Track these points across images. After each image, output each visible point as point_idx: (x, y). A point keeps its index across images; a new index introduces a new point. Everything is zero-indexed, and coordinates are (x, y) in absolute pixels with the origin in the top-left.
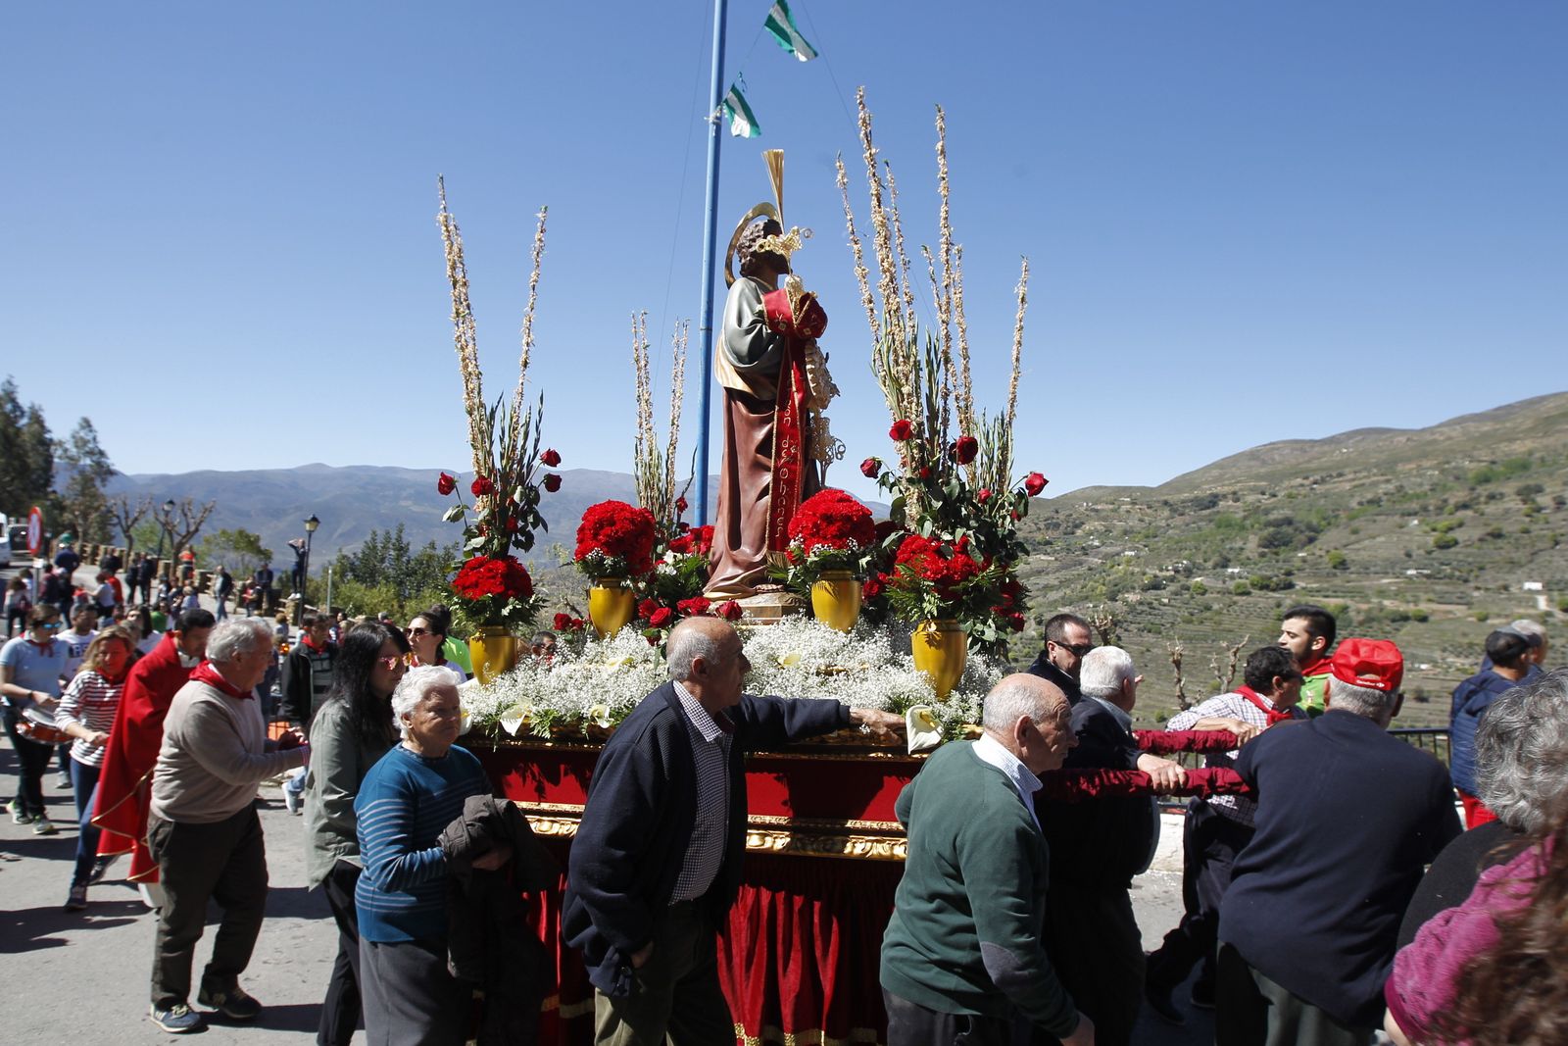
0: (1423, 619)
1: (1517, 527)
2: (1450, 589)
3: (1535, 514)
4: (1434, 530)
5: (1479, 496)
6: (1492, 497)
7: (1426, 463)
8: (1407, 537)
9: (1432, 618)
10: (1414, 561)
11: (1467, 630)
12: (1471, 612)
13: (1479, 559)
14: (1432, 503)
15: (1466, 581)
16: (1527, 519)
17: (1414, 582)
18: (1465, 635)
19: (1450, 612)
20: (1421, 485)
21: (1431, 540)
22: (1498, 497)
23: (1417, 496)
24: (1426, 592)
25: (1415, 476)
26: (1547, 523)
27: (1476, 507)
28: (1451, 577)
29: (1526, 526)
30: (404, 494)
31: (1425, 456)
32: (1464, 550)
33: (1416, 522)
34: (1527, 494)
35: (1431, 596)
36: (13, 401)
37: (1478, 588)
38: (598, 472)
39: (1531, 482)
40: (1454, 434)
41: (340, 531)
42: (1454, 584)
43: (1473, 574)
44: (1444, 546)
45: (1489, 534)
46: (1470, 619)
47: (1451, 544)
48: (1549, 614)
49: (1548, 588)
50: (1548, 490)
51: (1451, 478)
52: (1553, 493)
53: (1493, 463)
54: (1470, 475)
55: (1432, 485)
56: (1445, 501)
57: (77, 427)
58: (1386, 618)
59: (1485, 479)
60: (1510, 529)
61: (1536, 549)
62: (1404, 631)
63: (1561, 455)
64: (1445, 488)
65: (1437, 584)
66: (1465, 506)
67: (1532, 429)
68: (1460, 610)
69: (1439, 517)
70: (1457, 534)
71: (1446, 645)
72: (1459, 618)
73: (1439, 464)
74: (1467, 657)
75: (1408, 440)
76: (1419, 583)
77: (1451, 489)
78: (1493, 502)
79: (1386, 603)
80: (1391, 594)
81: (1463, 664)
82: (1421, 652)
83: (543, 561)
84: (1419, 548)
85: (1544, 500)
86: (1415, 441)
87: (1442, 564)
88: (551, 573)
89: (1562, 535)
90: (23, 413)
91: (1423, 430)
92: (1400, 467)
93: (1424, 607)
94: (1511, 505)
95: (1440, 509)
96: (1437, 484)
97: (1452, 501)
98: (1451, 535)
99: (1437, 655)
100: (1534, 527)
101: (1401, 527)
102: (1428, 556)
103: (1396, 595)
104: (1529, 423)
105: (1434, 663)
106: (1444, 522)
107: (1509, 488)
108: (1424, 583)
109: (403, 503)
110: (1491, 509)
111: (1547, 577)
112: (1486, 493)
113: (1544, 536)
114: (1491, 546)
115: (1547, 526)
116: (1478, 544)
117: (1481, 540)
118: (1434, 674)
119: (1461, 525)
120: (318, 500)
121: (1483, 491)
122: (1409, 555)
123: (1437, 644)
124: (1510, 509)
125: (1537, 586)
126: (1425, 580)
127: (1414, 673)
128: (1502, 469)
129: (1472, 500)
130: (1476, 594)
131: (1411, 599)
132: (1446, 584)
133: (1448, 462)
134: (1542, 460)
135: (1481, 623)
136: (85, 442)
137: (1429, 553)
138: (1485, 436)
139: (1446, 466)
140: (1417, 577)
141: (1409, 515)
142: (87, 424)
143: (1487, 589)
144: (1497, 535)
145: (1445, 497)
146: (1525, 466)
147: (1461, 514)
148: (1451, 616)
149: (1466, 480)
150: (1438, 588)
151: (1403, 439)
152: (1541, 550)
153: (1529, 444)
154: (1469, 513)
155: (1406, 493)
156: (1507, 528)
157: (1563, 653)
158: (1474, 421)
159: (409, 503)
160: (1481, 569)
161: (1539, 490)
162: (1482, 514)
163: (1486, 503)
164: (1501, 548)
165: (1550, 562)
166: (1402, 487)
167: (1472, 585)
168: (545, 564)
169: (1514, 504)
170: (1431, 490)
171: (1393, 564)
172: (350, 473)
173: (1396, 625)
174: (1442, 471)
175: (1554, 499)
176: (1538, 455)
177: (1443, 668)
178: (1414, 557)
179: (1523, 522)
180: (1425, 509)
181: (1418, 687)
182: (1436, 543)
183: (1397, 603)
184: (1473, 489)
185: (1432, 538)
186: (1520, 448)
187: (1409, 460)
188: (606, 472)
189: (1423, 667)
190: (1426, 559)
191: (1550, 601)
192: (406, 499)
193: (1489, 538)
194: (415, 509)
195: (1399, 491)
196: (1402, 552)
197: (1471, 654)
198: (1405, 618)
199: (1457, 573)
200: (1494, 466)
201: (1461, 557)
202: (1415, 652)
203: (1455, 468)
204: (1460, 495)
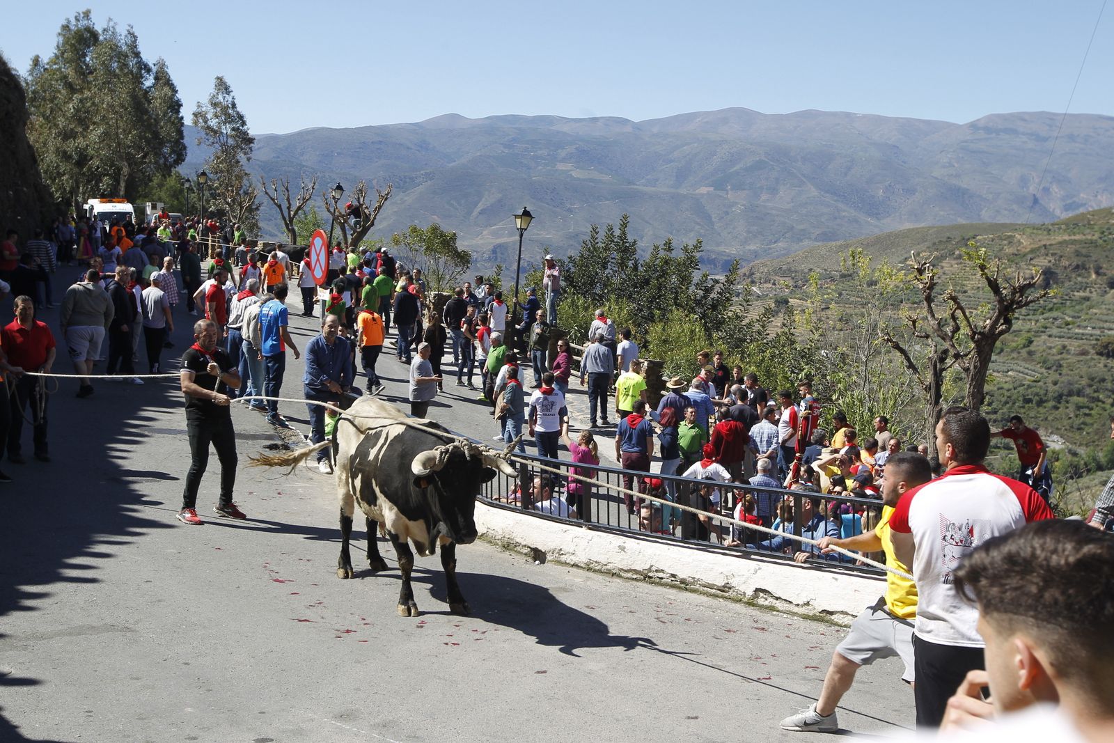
30: (562, 154)
36: (137, 55)
38: (834, 114)
41: (480, 206)
57: (213, 91)
83: (752, 247)
88: (764, 265)
90: (149, 70)
109: (561, 167)
136: (225, 110)
159: (569, 166)
168: (756, 252)
172: (492, 127)
188: (848, 115)
192: (563, 160)
194: (574, 174)
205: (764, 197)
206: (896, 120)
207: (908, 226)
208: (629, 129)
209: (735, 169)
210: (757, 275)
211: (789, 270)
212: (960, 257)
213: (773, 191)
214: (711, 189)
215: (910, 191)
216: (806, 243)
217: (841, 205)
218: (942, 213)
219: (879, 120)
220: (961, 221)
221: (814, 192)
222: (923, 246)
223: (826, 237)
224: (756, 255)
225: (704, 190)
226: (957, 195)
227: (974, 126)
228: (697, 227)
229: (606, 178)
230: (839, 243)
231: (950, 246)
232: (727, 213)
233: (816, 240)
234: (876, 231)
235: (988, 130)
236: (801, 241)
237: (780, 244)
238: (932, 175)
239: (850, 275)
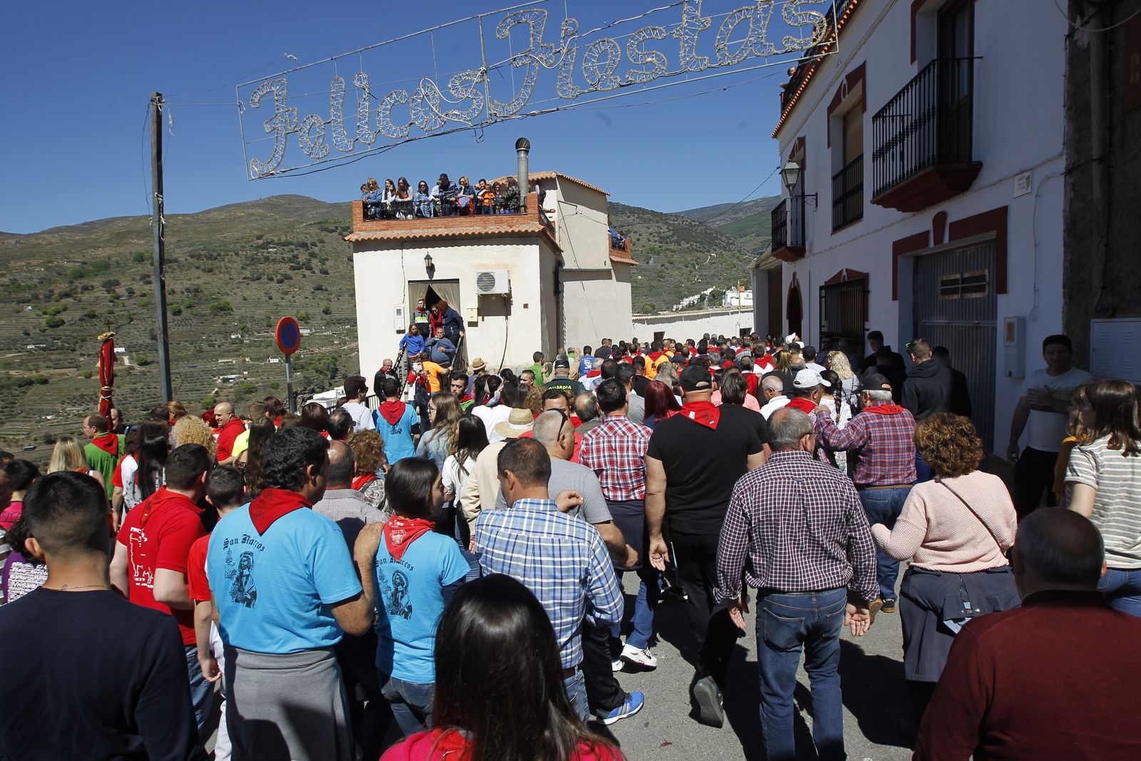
0: (45, 382)
1: (106, 309)
2: (62, 357)
3: (115, 300)
4: (45, 313)
5: (77, 287)
6: (86, 289)
7: (34, 262)
8: (24, 320)
9: (51, 380)
10: (32, 338)
11: (78, 386)
12: (79, 372)
13: (81, 334)
14: (42, 292)
15: (74, 350)
16: (111, 304)
17: (34, 355)
18: (77, 389)
19: (65, 374)
20: (31, 278)
21: (43, 321)
22: (90, 288)
23: (30, 288)
24: (44, 361)
25: (26, 272)
26: (124, 306)
27: (75, 296)
28: (62, 348)
29: (111, 309)
31: (33, 256)
32: (70, 328)
33: (30, 308)
34: (110, 286)
35: (49, 364)
37: (83, 355)
39: (112, 278)
40: (53, 240)
42: (65, 353)
43: (78, 345)
44: (54, 325)
45: (86, 315)
46: (79, 378)
47: (60, 323)
48: (131, 368)
49: (129, 351)
50: (123, 284)
51: (55, 274)
52: (126, 285)
53: (85, 263)
54: (69, 272)
55: (39, 279)
56: (52, 291)
58: (14, 385)
59: (80, 275)
60: (101, 311)
61: (119, 324)
62: (30, 393)
63: (129, 260)
64: (51, 282)
65: (51, 354)
66: (67, 295)
67: (109, 241)
68: (71, 372)
69: (48, 304)
70: (63, 316)
71: (64, 399)
72: (71, 378)
73: (44, 262)
74: (80, 405)
75: (17, 242)
76: (38, 355)
77: (55, 282)
78: (86, 292)
79: (12, 372)
80: (15, 365)
81: (78, 411)
82: (45, 407)
84: (34, 328)
85: (121, 290)
86: (23, 243)
87: (54, 339)
89: (134, 314)
91: (29, 236)
92: (12, 264)
93: (44, 373)
94: (100, 294)
95: (48, 298)
96: (44, 279)
97: (57, 292)
98: (58, 317)
99: (59, 407)
100: (116, 310)
101: (18, 312)
102: (42, 334)
103: (20, 366)
104: (107, 236)
105: (57, 413)
106: (52, 307)
107: (97, 282)
108: (43, 354)
110: (85, 297)
111: (127, 343)
112: (81, 286)
113: (123, 315)
114: (89, 324)
115: (124, 308)
116: (79, 323)
117: (81, 320)
118: (58, 422)
119: (65, 309)
121: (79, 284)
122: (27, 334)
123: (57, 399)
124: (99, 297)
125: (122, 350)
126: (42, 352)
127: (42, 423)
128: (91, 268)
129: (71, 290)
130: (82, 359)
131: (32, 367)
132: (58, 354)
133: (51, 262)
134: (117, 262)
135: (88, 380)
137: (44, 331)
138: (76, 243)
139: (50, 265)
140: (36, 350)
141: (24, 302)
143: (89, 355)
144: (92, 316)
145: (51, 288)
146: (106, 267)
147: (64, 301)
148: (66, 377)
149: (66, 275)
150: (53, 357)
151: (13, 242)
152: (122, 325)
153: (108, 251)
154: (71, 300)
155: (20, 285)
156: (99, 310)
157: (142, 393)
158: (68, 232)
160: (84, 340)
161: (117, 283)
162: (80, 301)
163: (82, 293)
164: (96, 325)
165: (129, 333)
166: (15, 280)
167: (78, 353)
169: (101, 293)
170: (39, 283)
171: (15, 342)
173: (23, 389)
174: (47, 269)
175: (127, 290)
176: (114, 259)
177: (63, 416)
178: (32, 335)
179: (109, 306)
180: (36, 297)
181: (47, 433)
182: (47, 323)
183: (21, 372)
184: (72, 282)
185: (45, 320)
186: (102, 253)
187: (20, 259)
189: (49, 417)
190: (41, 336)
191: (131, 359)
193: (86, 318)
195: (13, 283)
196: (21, 332)
197: (83, 403)
198: (30, 383)
199: (66, 345)
200: (85, 266)
201: (68, 333)
202: (40, 407)
203: (57, 266)
204: (62, 287)
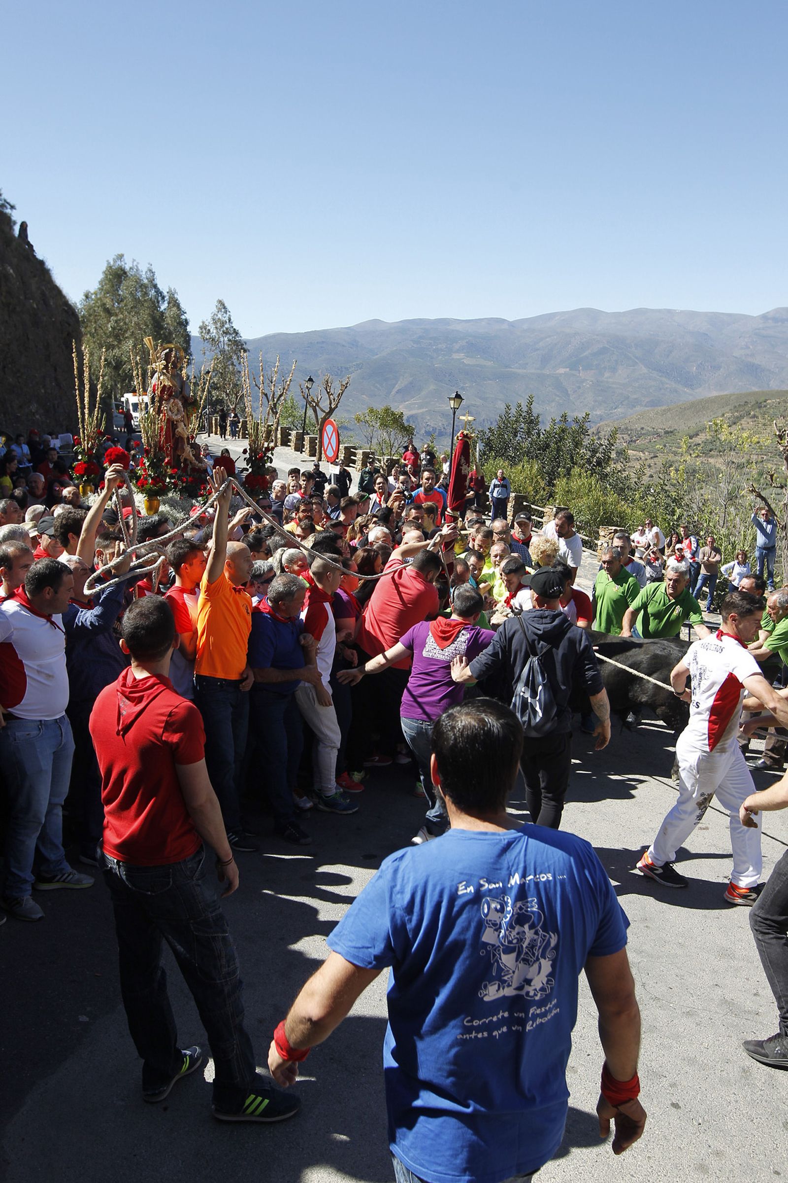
30: (457, 346)
36: (156, 287)
38: (659, 311)
41: (397, 387)
57: (215, 310)
83: (598, 413)
88: (609, 426)
90: (164, 297)
109: (455, 356)
120: (376, 357)
136: (223, 324)
142: (222, 306)
159: (462, 355)
168: (601, 416)
172: (405, 328)
188: (669, 311)
192: (458, 351)
194: (467, 361)
205: (607, 375)
206: (706, 314)
207: (715, 394)
208: (505, 326)
209: (585, 354)
210: (603, 433)
211: (626, 428)
212: (754, 416)
213: (614, 370)
214: (568, 369)
215: (718, 368)
216: (638, 408)
217: (664, 379)
218: (740, 383)
219: (693, 314)
220: (755, 389)
221: (644, 370)
222: (727, 409)
223: (653, 404)
224: (601, 418)
225: (562, 371)
226: (752, 370)
227: (765, 317)
228: (558, 398)
229: (490, 364)
230: (663, 408)
231: (747, 408)
232: (579, 388)
233: (646, 406)
234: (691, 397)
235: (775, 320)
236: (635, 407)
237: (619, 410)
238: (734, 355)
239: (671, 432)
